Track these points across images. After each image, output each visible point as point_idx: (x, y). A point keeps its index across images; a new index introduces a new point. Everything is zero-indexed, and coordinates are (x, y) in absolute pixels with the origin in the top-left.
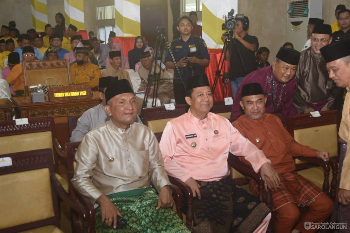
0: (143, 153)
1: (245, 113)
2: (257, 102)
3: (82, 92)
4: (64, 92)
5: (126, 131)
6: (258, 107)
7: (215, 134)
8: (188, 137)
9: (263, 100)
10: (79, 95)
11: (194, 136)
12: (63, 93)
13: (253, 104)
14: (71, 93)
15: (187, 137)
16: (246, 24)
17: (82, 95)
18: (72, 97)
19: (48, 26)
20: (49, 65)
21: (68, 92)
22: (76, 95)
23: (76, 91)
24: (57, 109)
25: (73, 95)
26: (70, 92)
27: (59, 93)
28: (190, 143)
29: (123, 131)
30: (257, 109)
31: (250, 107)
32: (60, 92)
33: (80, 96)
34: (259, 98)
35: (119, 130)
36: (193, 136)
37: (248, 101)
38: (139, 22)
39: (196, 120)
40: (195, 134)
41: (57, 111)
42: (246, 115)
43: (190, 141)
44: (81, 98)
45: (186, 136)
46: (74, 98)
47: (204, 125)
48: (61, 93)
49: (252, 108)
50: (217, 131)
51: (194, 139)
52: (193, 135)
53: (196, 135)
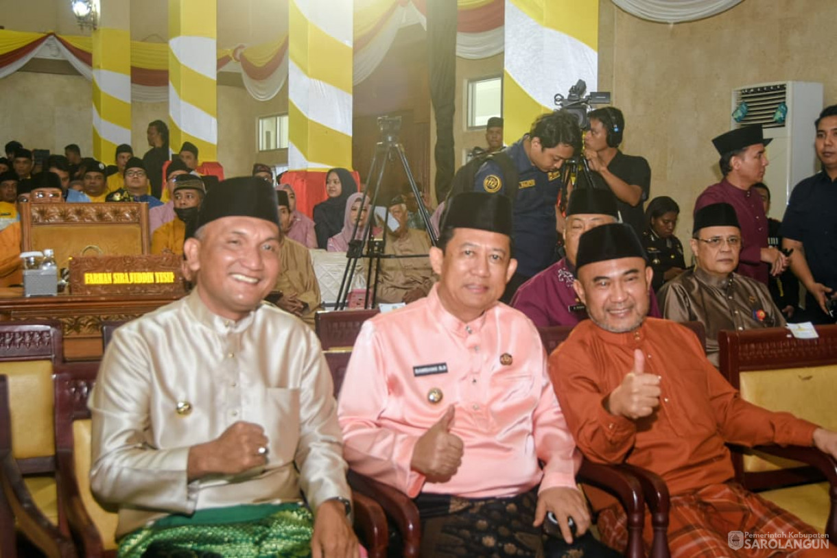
0: (282, 396)
1: (590, 316)
2: (624, 279)
3: (161, 273)
4: (114, 270)
5: (236, 327)
6: (629, 294)
7: (503, 363)
8: (421, 371)
9: (640, 275)
10: (153, 281)
11: (439, 369)
12: (109, 275)
13: (612, 285)
14: (131, 274)
15: (417, 371)
16: (616, 130)
17: (162, 281)
18: (134, 285)
19: (123, 149)
20: (93, 216)
21: (123, 272)
22: (144, 282)
23: (147, 270)
24: (90, 317)
25: (136, 282)
26: (129, 272)
27: (97, 272)
28: (425, 392)
29: (227, 326)
30: (625, 301)
31: (602, 296)
32: (101, 272)
33: (154, 285)
34: (627, 269)
35: (217, 320)
36: (434, 369)
37: (597, 279)
38: (350, 134)
39: (449, 319)
40: (444, 364)
41: (90, 324)
42: (592, 319)
43: (425, 384)
44: (158, 289)
45: (415, 368)
46: (138, 288)
47: (473, 339)
48: (105, 274)
49: (610, 297)
50: (510, 356)
51: (437, 381)
52: (437, 365)
53: (444, 368)
